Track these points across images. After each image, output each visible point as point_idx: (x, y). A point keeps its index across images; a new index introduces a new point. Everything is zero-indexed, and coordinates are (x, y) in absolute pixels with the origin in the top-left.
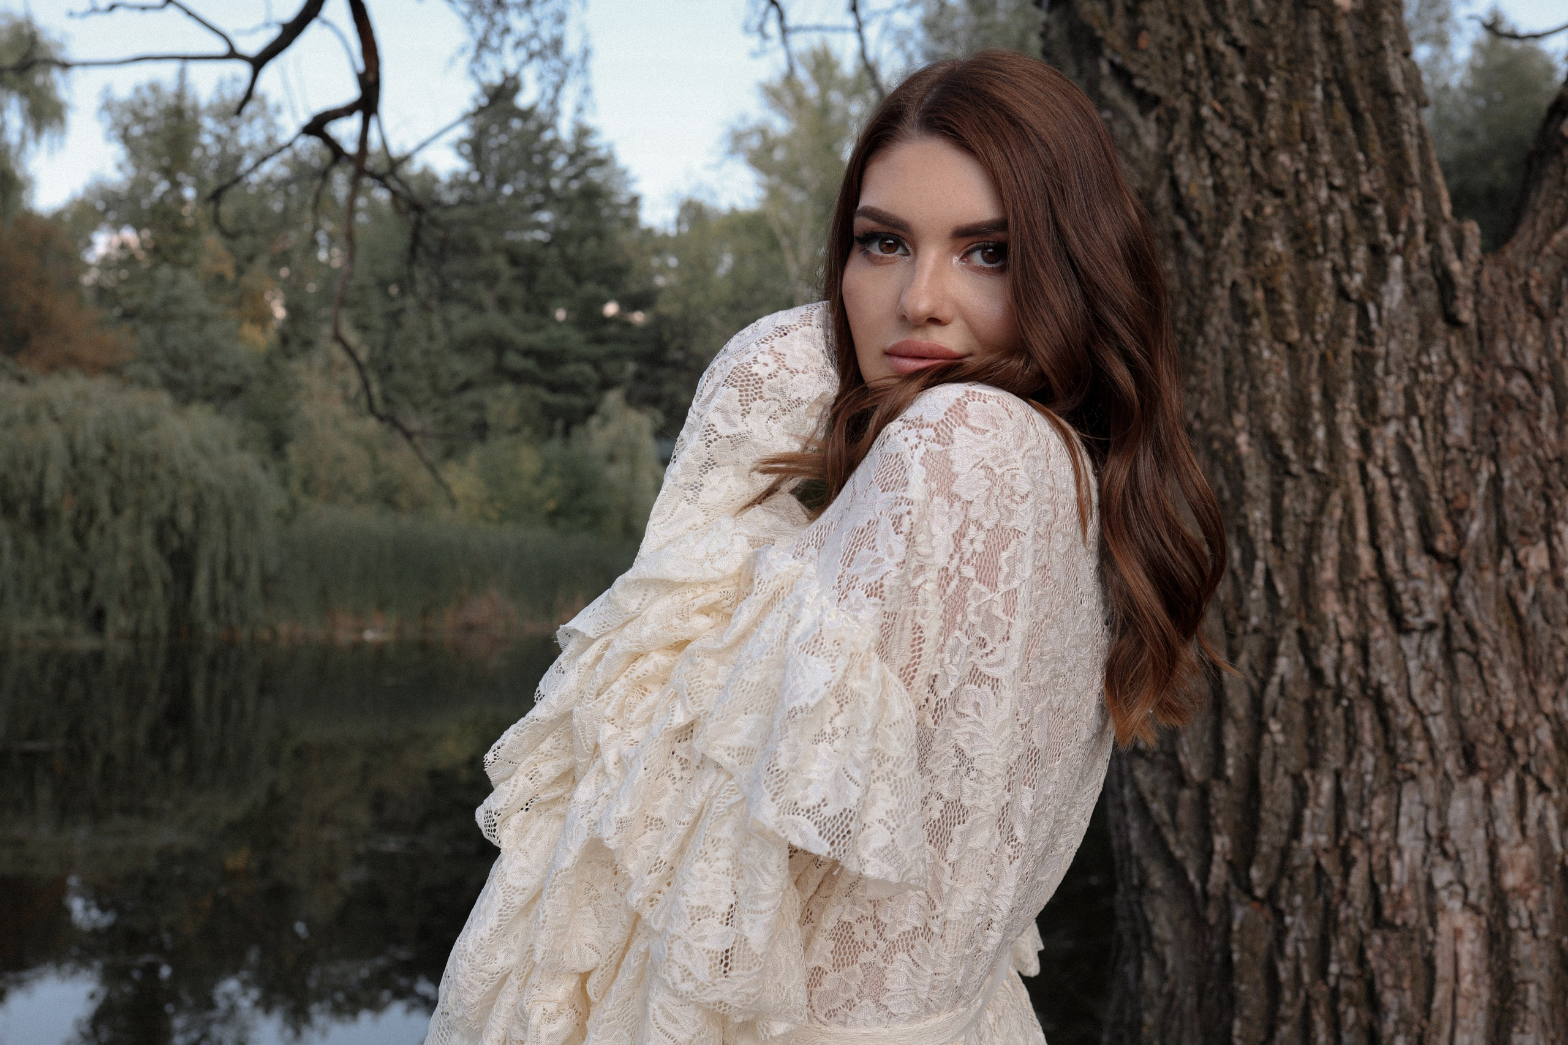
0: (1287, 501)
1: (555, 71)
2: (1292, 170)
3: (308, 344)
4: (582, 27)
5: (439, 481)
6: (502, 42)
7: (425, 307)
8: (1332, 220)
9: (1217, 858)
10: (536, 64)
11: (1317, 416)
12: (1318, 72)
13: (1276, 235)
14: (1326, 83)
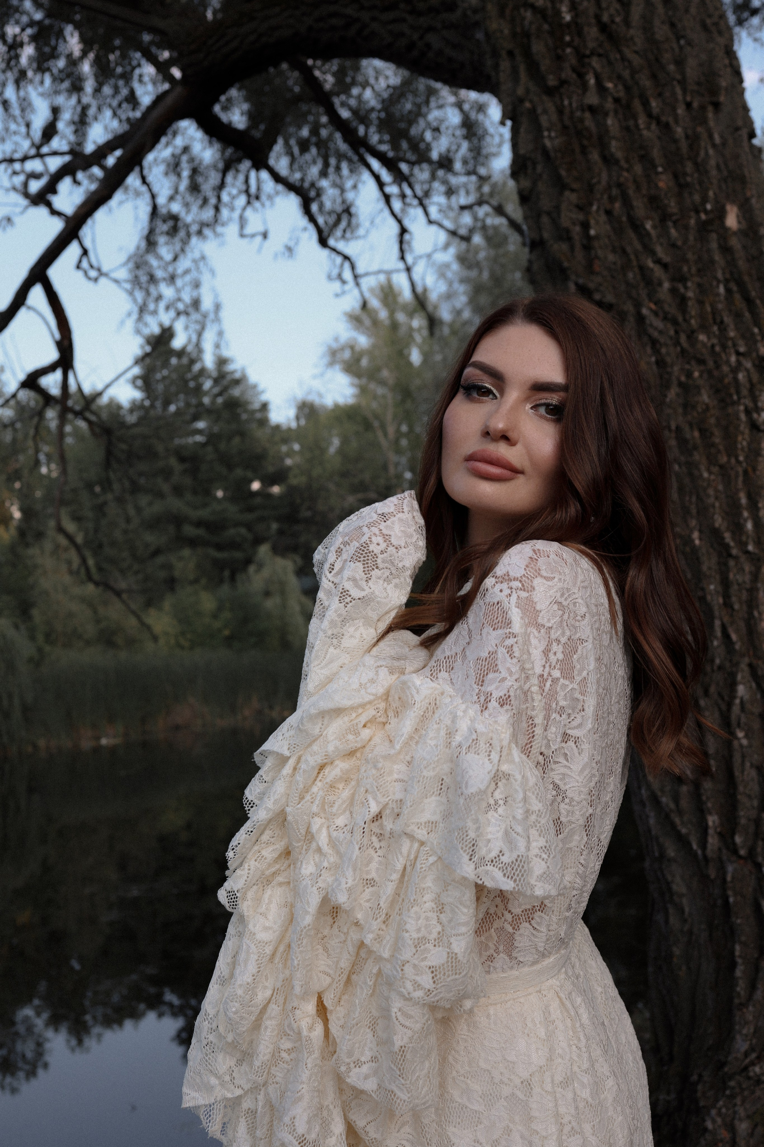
0: (731, 576)
1: (197, 322)
2: (709, 344)
3: (40, 535)
4: (213, 289)
5: (143, 624)
6: (157, 306)
7: (120, 500)
8: (741, 376)
9: (711, 831)
10: (183, 319)
11: (746, 514)
12: (720, 275)
13: (703, 391)
14: (727, 281)
